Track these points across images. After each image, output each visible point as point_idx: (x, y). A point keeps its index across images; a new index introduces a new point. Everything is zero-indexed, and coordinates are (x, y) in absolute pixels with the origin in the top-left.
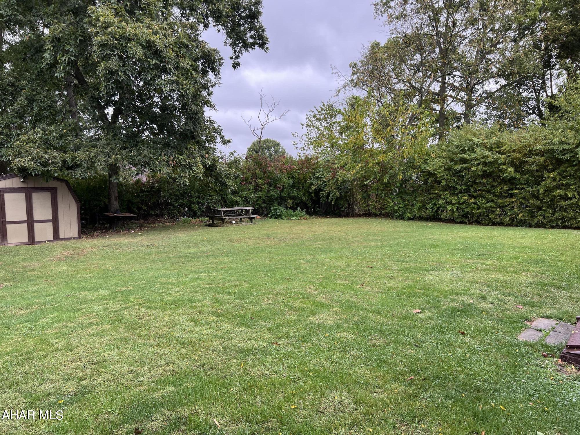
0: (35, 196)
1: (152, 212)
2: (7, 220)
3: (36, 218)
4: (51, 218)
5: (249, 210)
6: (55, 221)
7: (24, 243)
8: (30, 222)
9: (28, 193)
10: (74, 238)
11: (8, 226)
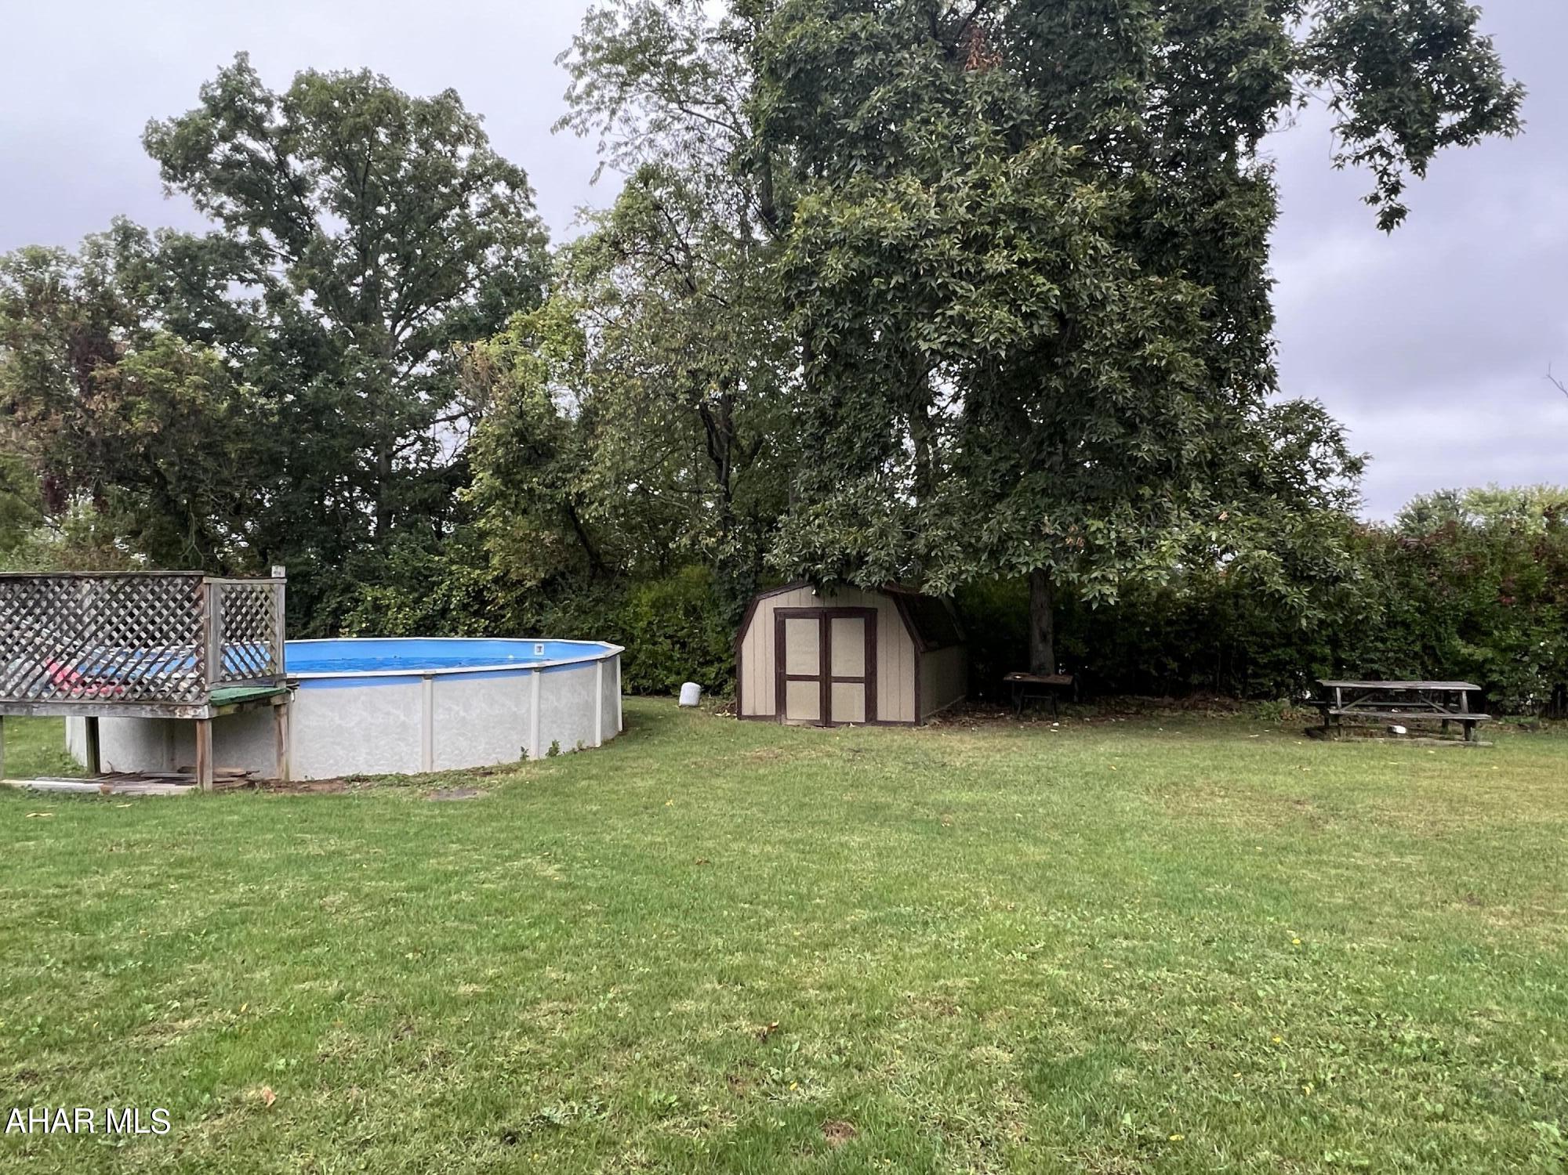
0: (837, 624)
1: (1195, 679)
2: (789, 672)
3: (835, 672)
4: (863, 675)
5: (1459, 693)
6: (870, 680)
7: (813, 723)
8: (825, 679)
9: (825, 618)
10: (904, 724)
11: (788, 683)
